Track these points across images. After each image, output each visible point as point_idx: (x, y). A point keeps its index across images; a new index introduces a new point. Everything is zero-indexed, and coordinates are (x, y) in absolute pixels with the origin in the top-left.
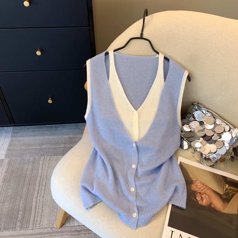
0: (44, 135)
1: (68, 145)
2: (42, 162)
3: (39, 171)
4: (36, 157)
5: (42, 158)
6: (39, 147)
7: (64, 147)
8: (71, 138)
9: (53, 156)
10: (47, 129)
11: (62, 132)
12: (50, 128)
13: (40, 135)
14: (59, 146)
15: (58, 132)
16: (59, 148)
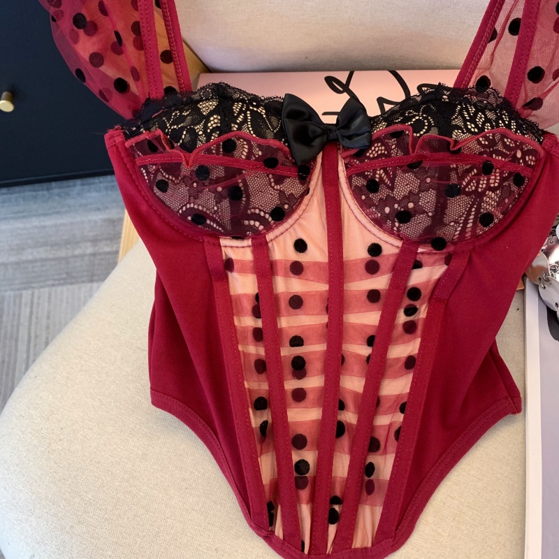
0: (24, 217)
1: (107, 245)
2: (28, 310)
3: (19, 344)
4: (7, 294)
5: (26, 294)
6: (13, 259)
7: (94, 255)
9: (59, 285)
10: (34, 193)
11: (84, 201)
12: (43, 190)
13: (12, 218)
14: (78, 252)
15: (71, 202)
16: (77, 256)
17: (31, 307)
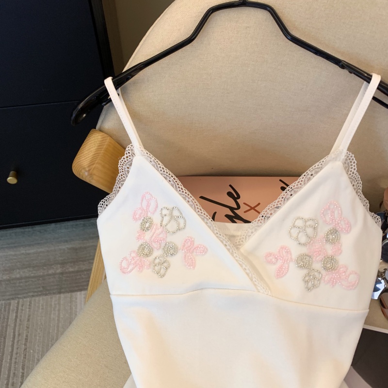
1: (71, 267)
5: (14, 303)
8: (75, 250)
11: (56, 236)
15: (47, 236)
16: (50, 275)
17: (17, 312)
